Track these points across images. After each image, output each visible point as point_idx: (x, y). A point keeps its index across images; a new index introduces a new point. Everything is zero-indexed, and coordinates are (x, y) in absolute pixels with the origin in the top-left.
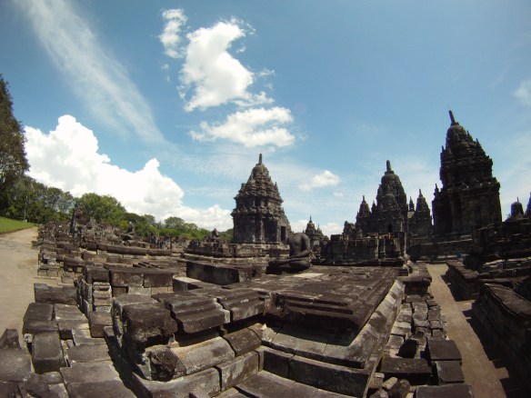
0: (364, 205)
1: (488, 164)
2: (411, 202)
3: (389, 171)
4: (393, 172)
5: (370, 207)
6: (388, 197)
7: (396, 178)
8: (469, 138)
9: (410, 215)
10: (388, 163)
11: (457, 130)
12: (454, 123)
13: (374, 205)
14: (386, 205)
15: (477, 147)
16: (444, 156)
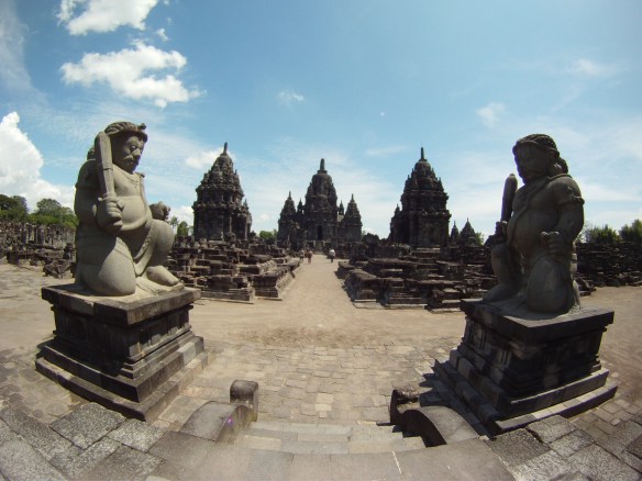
0: (289, 203)
1: (445, 198)
2: (341, 205)
3: (322, 170)
4: (326, 172)
5: (296, 204)
6: (320, 198)
7: (329, 179)
8: (433, 175)
9: (340, 218)
10: (322, 161)
11: (425, 166)
12: (422, 159)
13: (300, 203)
14: (317, 206)
15: (439, 184)
16: (409, 184)
